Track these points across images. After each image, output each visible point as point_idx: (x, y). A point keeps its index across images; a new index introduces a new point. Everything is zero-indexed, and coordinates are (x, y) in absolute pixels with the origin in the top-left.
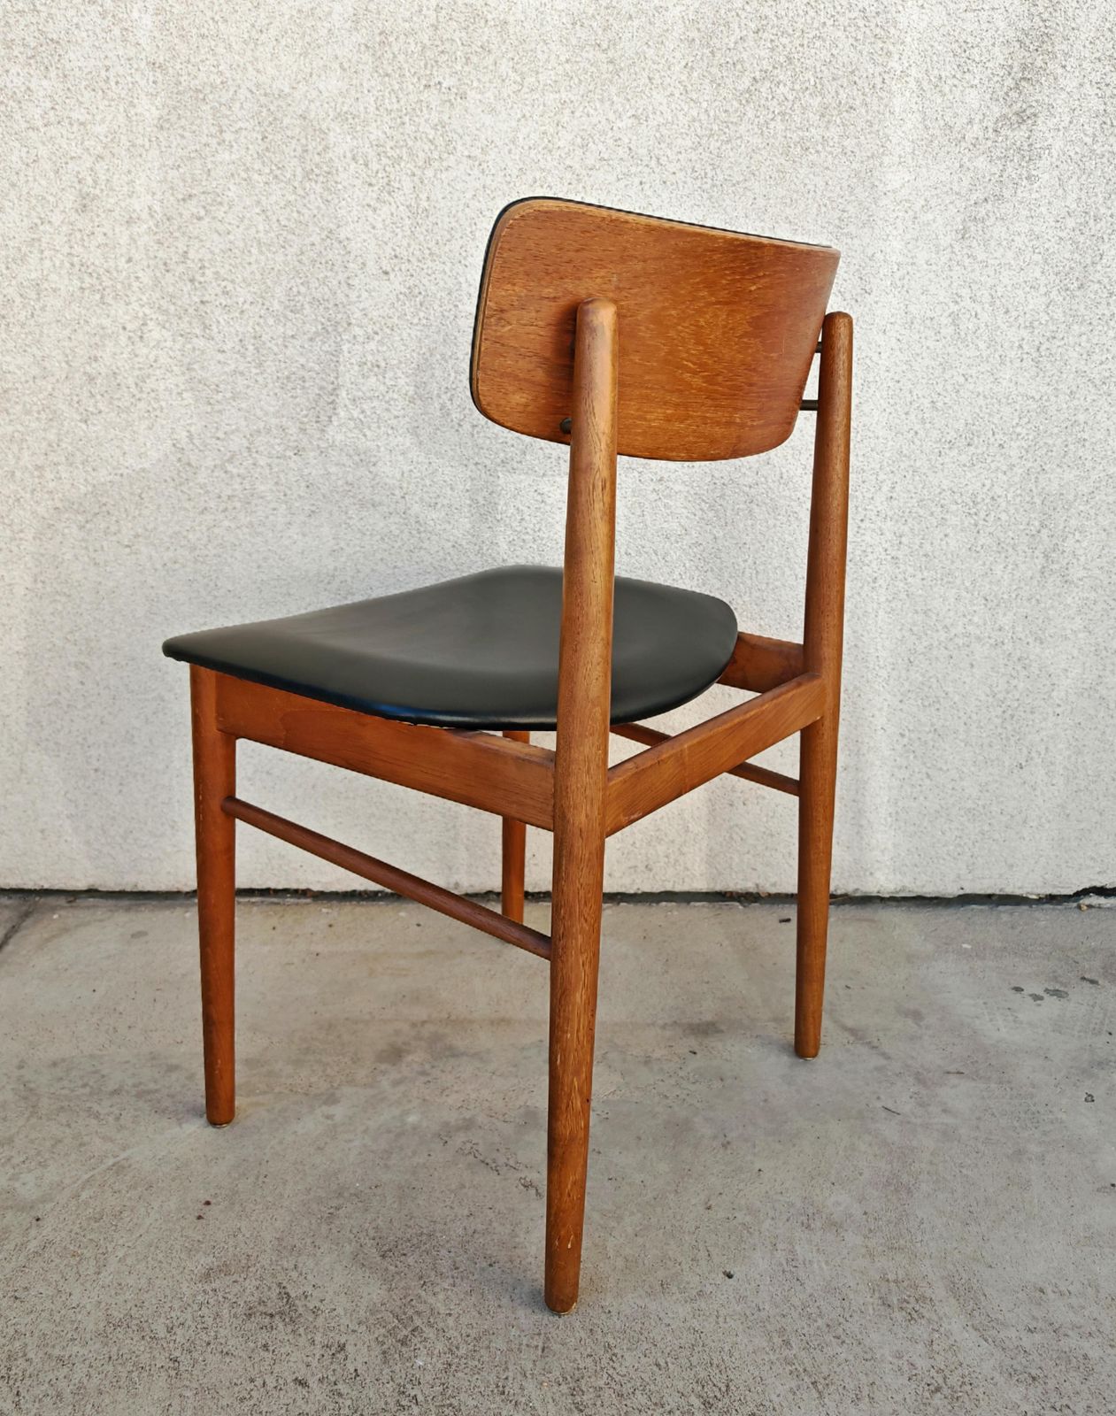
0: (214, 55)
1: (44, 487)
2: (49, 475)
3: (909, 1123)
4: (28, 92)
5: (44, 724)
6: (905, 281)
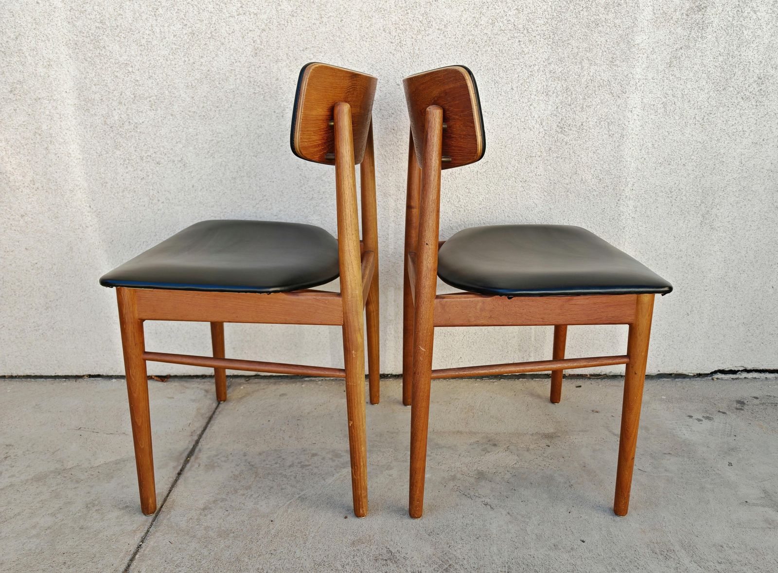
3: (650, 476)
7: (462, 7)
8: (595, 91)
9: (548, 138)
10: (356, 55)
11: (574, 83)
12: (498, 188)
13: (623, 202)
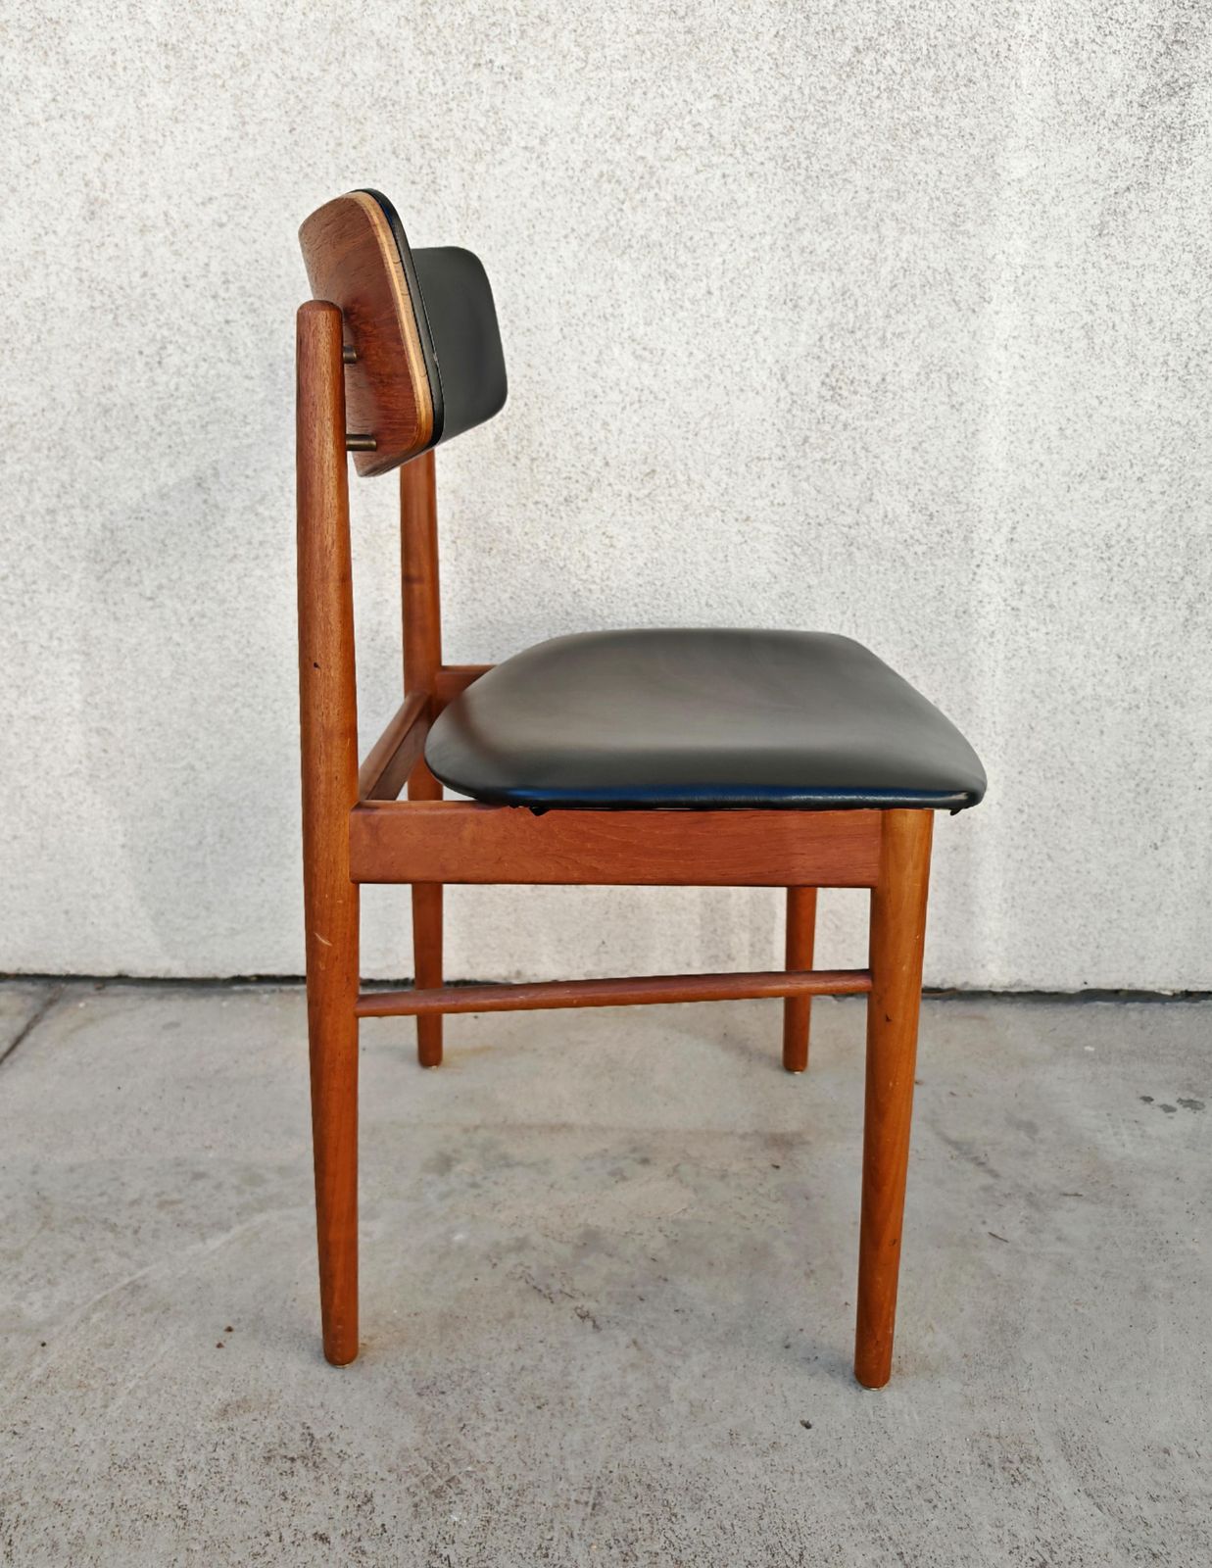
0: (234, 33)
2: (62, 519)
3: (1018, 1252)
4: (26, 82)
5: (65, 795)
6: (1031, 288)
7: (582, 93)
8: (914, 297)
9: (799, 413)
11: (860, 277)
12: (680, 536)
13: (990, 572)
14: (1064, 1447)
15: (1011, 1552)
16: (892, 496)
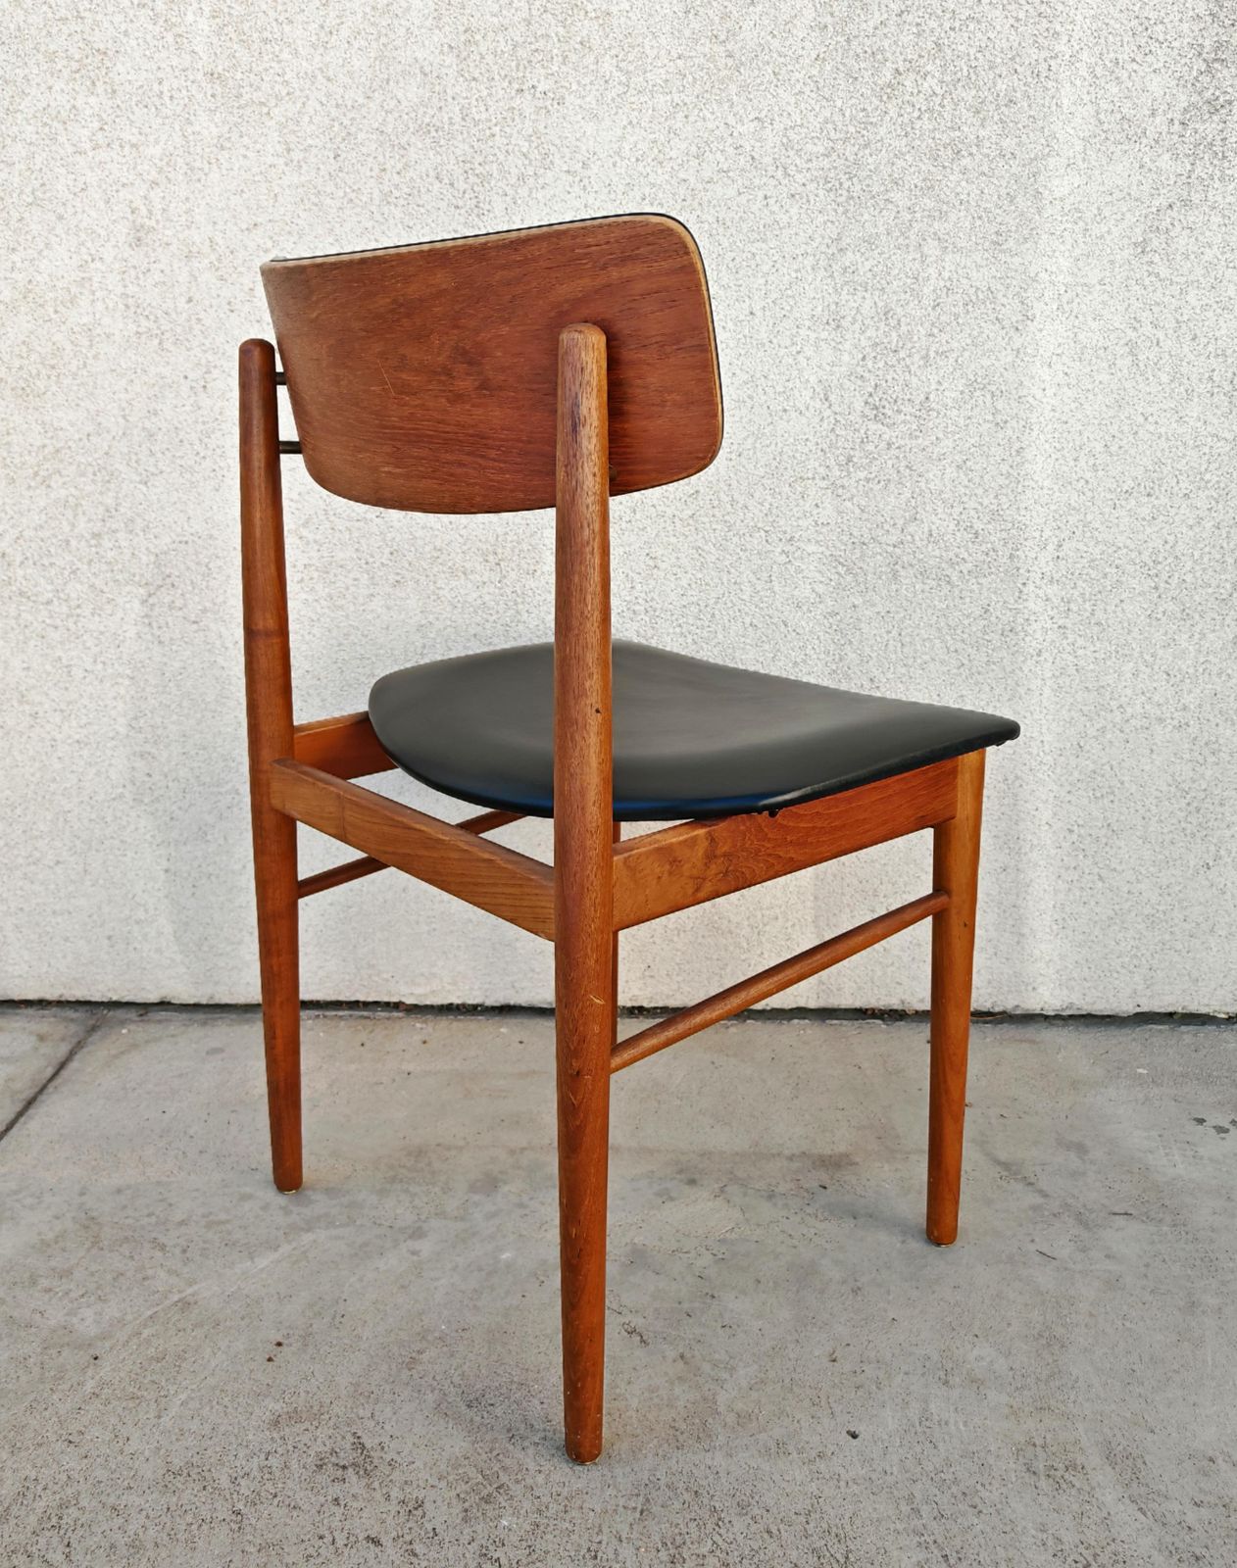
0: (279, 62)
1: (103, 557)
2: (107, 543)
3: (1066, 1269)
4: (73, 111)
5: (108, 819)
6: (1075, 304)
7: (624, 117)
8: (957, 316)
9: (842, 432)
10: (372, 237)
11: (903, 297)
12: (724, 558)
13: (1037, 591)
14: (1110, 1457)
15: (1055, 1555)
16: (936, 515)
